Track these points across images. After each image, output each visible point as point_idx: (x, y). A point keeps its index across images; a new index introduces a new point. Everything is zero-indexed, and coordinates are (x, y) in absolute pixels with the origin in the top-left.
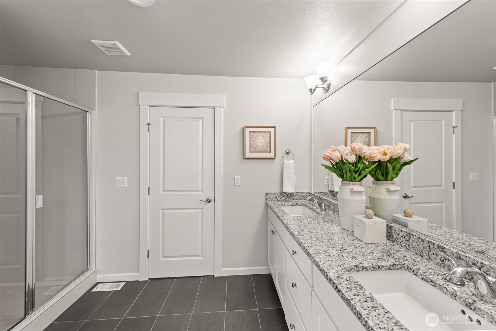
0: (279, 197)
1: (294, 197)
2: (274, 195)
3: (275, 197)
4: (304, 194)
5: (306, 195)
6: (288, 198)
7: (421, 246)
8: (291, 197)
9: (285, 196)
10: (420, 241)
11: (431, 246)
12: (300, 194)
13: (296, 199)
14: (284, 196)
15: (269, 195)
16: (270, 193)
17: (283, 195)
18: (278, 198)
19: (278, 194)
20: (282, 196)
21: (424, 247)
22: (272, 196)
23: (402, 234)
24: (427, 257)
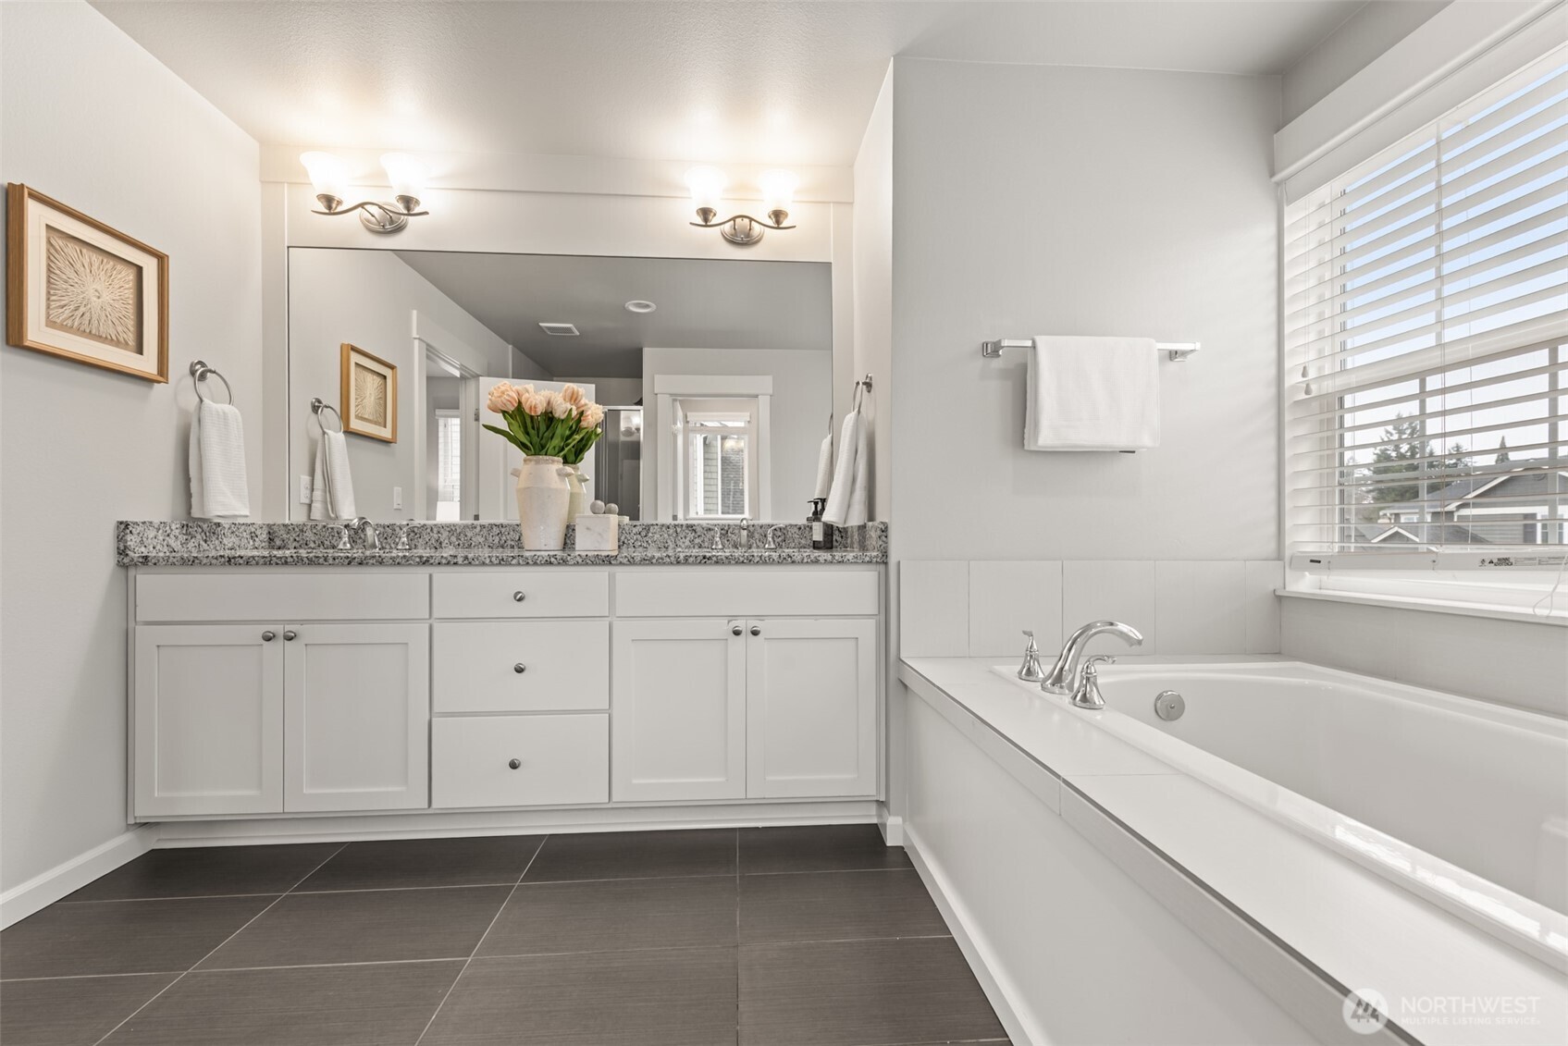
0: (176, 537)
1: (225, 541)
2: (158, 530)
3: (161, 538)
4: (253, 530)
5: (258, 533)
6: (206, 541)
7: (666, 535)
8: (217, 539)
9: (199, 536)
10: (664, 529)
11: (679, 530)
12: (243, 527)
13: (230, 545)
14: (194, 533)
15: (139, 529)
16: (144, 523)
17: (190, 530)
18: (171, 541)
19: (173, 527)
20: (186, 534)
21: (669, 535)
22: (152, 533)
23: (635, 530)
24: (674, 546)
